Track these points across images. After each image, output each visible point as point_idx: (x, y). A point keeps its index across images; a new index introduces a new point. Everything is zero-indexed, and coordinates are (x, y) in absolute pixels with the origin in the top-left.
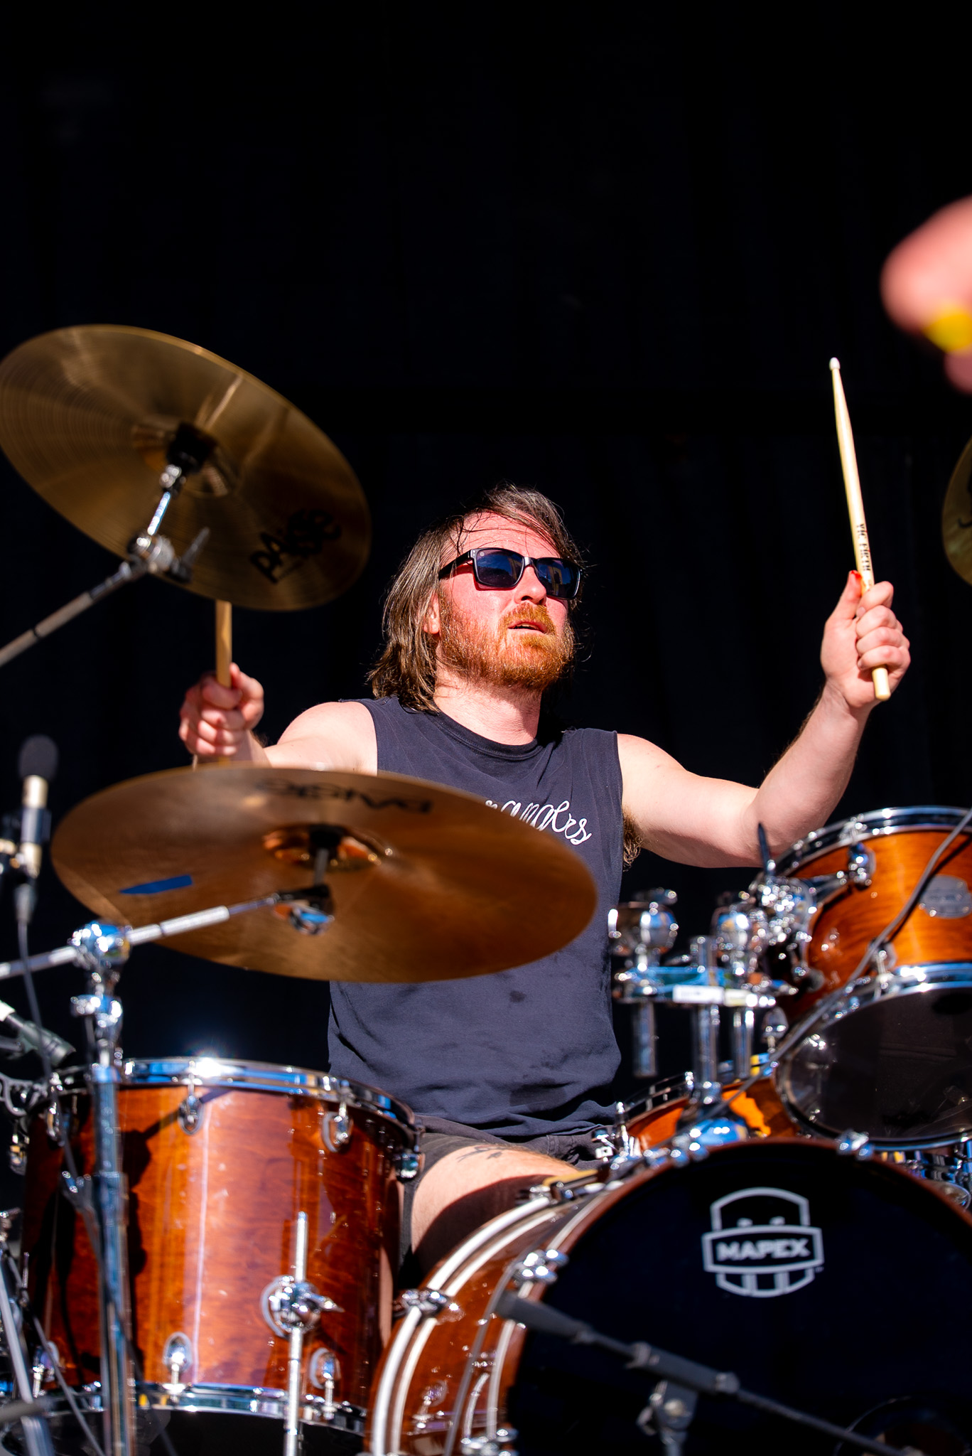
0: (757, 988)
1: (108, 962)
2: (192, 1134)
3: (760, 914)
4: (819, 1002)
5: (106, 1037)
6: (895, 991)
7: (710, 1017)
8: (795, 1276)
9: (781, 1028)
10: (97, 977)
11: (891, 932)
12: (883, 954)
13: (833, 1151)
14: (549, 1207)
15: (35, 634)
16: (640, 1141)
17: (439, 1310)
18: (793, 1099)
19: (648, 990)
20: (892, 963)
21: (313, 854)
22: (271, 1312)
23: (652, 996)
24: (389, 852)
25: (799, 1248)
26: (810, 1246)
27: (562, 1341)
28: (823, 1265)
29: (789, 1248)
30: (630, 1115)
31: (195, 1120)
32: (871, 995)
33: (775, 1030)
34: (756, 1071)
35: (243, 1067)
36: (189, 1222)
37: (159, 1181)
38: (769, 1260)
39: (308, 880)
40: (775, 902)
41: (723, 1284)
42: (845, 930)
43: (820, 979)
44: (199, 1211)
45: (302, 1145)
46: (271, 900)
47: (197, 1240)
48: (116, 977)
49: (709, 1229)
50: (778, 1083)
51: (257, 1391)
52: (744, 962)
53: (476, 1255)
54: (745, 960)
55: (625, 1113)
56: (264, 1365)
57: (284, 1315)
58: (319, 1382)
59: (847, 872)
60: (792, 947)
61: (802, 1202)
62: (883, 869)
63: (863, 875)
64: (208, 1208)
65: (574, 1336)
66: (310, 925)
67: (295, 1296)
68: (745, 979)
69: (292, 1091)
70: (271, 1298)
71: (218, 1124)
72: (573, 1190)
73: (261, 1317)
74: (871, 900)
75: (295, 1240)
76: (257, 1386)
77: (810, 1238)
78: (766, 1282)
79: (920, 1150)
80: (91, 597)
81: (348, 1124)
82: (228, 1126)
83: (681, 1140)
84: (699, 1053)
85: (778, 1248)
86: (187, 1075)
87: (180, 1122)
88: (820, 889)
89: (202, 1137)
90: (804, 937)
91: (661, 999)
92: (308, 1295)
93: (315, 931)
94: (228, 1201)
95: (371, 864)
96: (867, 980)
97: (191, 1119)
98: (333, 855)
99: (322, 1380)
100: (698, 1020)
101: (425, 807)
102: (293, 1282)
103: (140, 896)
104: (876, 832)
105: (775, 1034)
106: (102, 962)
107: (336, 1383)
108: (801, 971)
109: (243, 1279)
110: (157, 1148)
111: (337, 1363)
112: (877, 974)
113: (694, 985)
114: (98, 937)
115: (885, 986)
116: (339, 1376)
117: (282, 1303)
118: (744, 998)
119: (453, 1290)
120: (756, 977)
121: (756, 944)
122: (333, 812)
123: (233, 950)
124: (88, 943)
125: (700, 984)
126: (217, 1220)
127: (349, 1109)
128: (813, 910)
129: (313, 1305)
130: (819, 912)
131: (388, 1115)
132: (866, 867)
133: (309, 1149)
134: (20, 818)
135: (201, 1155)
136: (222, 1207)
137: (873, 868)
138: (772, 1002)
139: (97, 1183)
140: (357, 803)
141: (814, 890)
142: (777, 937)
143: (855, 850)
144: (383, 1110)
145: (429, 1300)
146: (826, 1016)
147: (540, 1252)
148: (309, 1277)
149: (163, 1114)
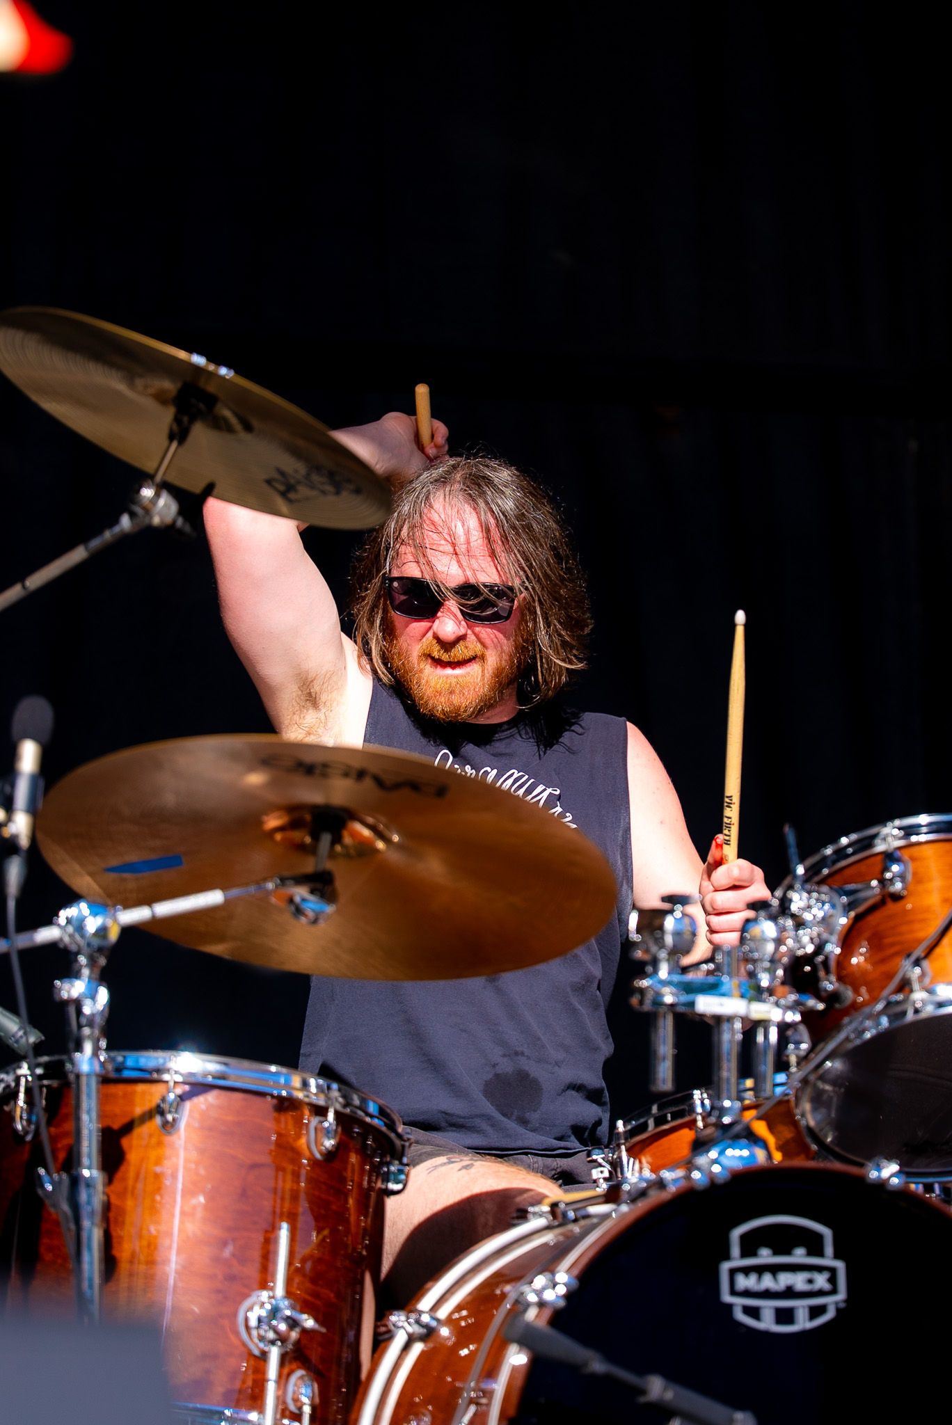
0: (782, 1002)
1: (96, 942)
2: (170, 1133)
3: (789, 923)
4: (846, 1020)
5: (90, 1024)
6: (929, 1010)
7: (732, 1029)
8: (815, 1312)
9: (804, 1046)
10: (82, 960)
11: (928, 947)
12: (917, 970)
13: (862, 1180)
14: (548, 1228)
15: (24, 587)
16: (640, 1162)
17: (429, 1334)
18: (812, 1123)
19: (669, 999)
20: (927, 980)
21: (316, 838)
22: (247, 1328)
23: (672, 1005)
24: (396, 838)
25: (821, 1281)
26: (833, 1280)
27: (573, 1370)
28: (846, 1301)
29: (810, 1281)
30: (631, 1134)
31: (174, 1119)
32: (904, 1013)
33: (797, 1048)
34: (779, 1090)
35: (226, 1064)
36: (163, 1228)
37: (130, 1182)
38: (789, 1293)
39: (309, 866)
40: (804, 909)
41: (740, 1316)
42: (877, 944)
43: (849, 994)
44: (173, 1215)
45: (286, 1150)
46: (270, 886)
47: (170, 1248)
48: (102, 961)
49: (727, 1257)
50: (797, 1104)
51: (228, 1413)
52: (770, 973)
53: (469, 1276)
54: (771, 971)
55: (625, 1132)
56: (237, 1385)
57: (262, 1332)
58: (296, 1406)
59: (882, 881)
60: (820, 958)
61: (826, 1232)
62: (919, 879)
63: (898, 886)
64: (183, 1213)
65: (586, 1364)
66: (311, 914)
67: (274, 1312)
68: (771, 991)
69: (275, 1093)
70: (249, 1314)
71: (196, 1125)
72: (575, 1210)
73: (237, 1333)
74: (906, 912)
75: (276, 1253)
76: (228, 1408)
77: (833, 1271)
78: (785, 1316)
79: (939, 1183)
80: (86, 548)
81: (336, 1131)
82: (209, 1128)
83: (702, 1160)
84: (719, 1068)
85: (798, 1281)
86: (168, 1071)
87: (158, 1120)
88: (852, 898)
89: (179, 1138)
90: (834, 949)
91: (681, 1009)
92: (288, 1313)
93: (315, 921)
94: (206, 1207)
95: (377, 851)
96: (900, 997)
97: (170, 1117)
98: (337, 839)
99: (299, 1404)
100: (720, 1034)
101: (441, 791)
102: (273, 1297)
103: (127, 875)
104: (914, 839)
105: (796, 1052)
106: (89, 945)
107: (314, 1407)
108: (829, 985)
109: (219, 1291)
110: (131, 1147)
111: (316, 1386)
112: (911, 991)
113: (717, 995)
114: (87, 917)
115: (918, 1005)
116: (317, 1400)
117: (260, 1320)
118: (769, 1012)
119: (443, 1313)
120: (781, 990)
121: (783, 955)
122: (339, 792)
123: (220, 938)
124: (74, 922)
125: (723, 995)
126: (193, 1228)
127: (337, 1113)
128: (843, 921)
129: (293, 1323)
130: (851, 922)
131: (376, 1122)
132: (902, 877)
133: (296, 1154)
134: (13, 785)
135: (177, 1157)
136: (200, 1213)
137: (909, 877)
138: (798, 1018)
139: (75, 1181)
140: (368, 783)
141: (845, 899)
142: (804, 948)
143: (890, 857)
144: (372, 1116)
145: (418, 1322)
146: (852, 1036)
147: (548, 1275)
148: (289, 1294)
149: (138, 1111)
